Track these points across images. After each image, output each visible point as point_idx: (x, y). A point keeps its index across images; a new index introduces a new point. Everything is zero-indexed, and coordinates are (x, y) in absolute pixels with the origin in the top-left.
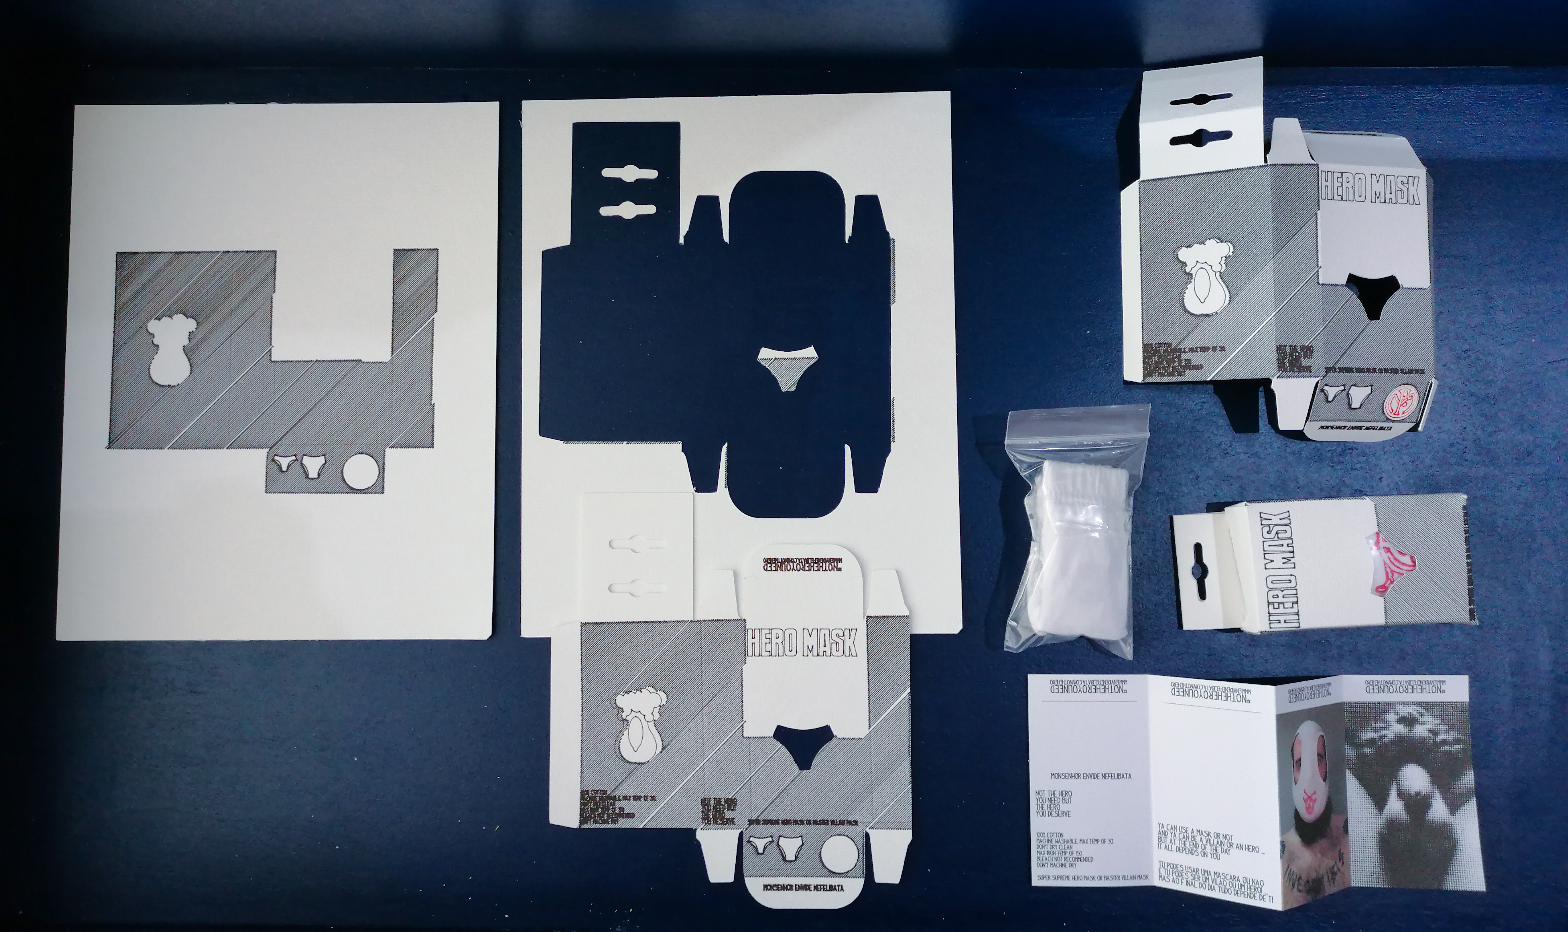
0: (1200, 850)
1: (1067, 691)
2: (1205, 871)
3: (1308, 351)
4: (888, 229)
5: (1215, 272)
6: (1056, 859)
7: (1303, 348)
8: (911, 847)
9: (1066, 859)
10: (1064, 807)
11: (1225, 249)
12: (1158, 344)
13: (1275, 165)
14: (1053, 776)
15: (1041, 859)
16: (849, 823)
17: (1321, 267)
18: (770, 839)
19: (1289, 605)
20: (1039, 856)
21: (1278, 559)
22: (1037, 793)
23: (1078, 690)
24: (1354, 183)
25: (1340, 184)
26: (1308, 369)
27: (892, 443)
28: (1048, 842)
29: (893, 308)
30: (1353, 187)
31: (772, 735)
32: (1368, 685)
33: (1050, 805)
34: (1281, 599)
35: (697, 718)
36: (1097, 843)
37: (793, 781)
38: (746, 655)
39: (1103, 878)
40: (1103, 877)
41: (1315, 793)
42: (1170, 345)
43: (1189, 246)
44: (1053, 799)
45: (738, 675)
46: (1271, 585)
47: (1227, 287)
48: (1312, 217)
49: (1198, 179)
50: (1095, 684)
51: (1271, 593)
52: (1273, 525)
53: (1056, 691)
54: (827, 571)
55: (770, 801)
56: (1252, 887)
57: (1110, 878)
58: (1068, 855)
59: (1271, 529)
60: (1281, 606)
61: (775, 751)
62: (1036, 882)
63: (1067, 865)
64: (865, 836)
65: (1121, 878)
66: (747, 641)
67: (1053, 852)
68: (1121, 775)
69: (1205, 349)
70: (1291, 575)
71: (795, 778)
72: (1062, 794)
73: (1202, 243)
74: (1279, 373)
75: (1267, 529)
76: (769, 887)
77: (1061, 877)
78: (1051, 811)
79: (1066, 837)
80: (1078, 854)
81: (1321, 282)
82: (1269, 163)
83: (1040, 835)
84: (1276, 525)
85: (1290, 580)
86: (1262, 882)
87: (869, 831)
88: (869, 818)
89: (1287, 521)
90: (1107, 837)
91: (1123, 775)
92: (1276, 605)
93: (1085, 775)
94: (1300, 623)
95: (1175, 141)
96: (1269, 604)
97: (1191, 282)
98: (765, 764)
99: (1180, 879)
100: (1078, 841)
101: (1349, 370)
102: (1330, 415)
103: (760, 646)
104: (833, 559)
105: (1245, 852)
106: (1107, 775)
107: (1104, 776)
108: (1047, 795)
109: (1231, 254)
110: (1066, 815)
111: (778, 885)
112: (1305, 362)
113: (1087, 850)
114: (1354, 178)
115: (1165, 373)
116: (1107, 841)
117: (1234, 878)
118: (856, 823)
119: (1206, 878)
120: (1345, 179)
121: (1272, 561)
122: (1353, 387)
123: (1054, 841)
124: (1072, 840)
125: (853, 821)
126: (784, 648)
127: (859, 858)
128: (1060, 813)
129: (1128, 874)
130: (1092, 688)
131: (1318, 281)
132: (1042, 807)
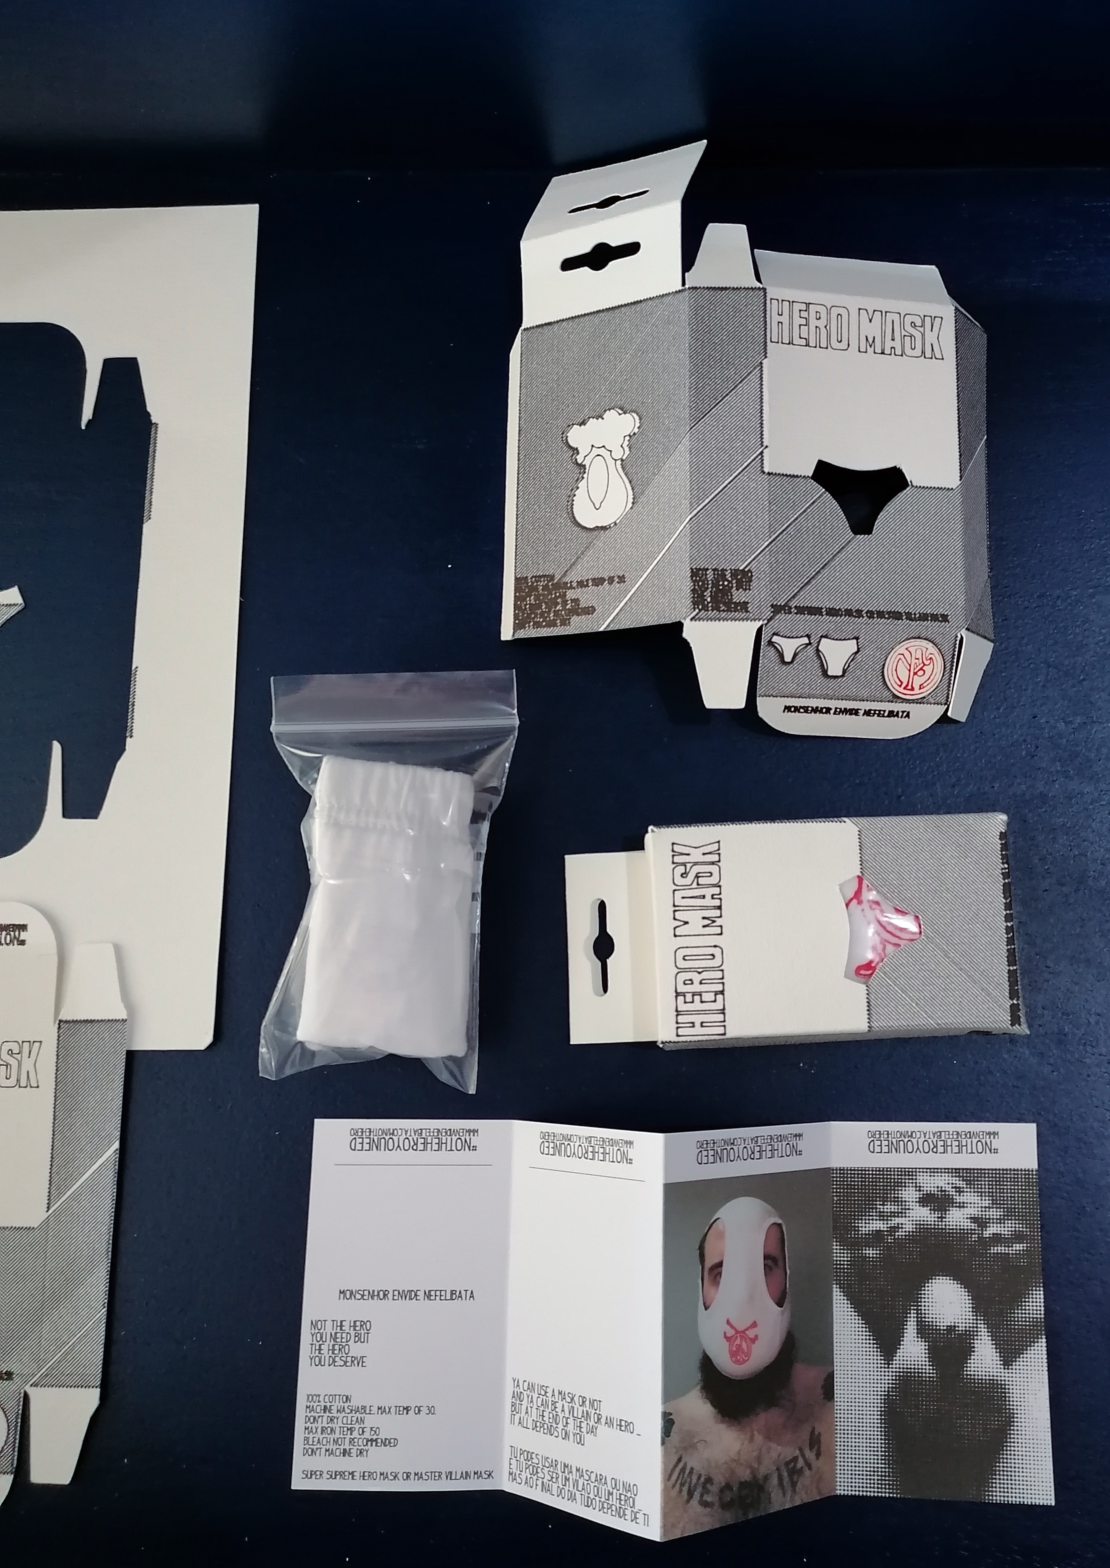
0: (560, 1426)
1: (377, 1148)
2: (566, 1466)
3: (744, 578)
4: (149, 409)
5: (616, 460)
6: (336, 1442)
7: (735, 573)
8: (95, 1420)
9: (352, 1441)
10: (356, 1350)
11: (628, 423)
12: (536, 577)
13: (695, 288)
14: (342, 1296)
15: (311, 1443)
17: (767, 447)
19: (710, 997)
20: (307, 1435)
21: (695, 919)
22: (314, 1324)
23: (396, 1145)
24: (829, 320)
25: (804, 322)
26: (744, 607)
27: (128, 739)
28: (325, 1412)
29: (146, 527)
30: (828, 327)
32: (872, 1139)
33: (333, 1345)
34: (696, 988)
36: (407, 1413)
39: (412, 1476)
40: (413, 1474)
41: (754, 1325)
42: (552, 577)
43: (583, 423)
44: (339, 1335)
46: (682, 964)
47: (630, 482)
48: (755, 368)
49: (596, 319)
50: (424, 1136)
51: (683, 976)
52: (691, 864)
53: (359, 1147)
56: (623, 1497)
57: (425, 1477)
58: (355, 1434)
59: (688, 871)
60: (697, 998)
62: (298, 1483)
63: (354, 1451)
64: (21, 1399)
65: (444, 1476)
67: (332, 1430)
68: (458, 1293)
69: (598, 582)
70: (715, 946)
72: (355, 1326)
73: (600, 417)
74: (695, 613)
75: (681, 869)
77: (342, 1474)
78: (333, 1356)
79: (355, 1402)
80: (373, 1433)
81: (766, 470)
82: (687, 286)
83: (312, 1399)
84: (696, 864)
85: (713, 955)
86: (635, 1487)
87: (30, 1391)
88: (33, 1368)
89: (715, 858)
90: (424, 1403)
91: (460, 1292)
92: (689, 998)
93: (396, 1293)
94: (727, 1028)
95: (569, 264)
96: (678, 994)
97: (583, 478)
99: (535, 1477)
100: (375, 1410)
101: (815, 611)
102: (792, 688)
104: (14, 925)
105: (615, 1431)
106: (433, 1293)
107: (428, 1295)
108: (329, 1329)
109: (636, 430)
110: (358, 1364)
112: (738, 596)
113: (387, 1426)
114: (829, 312)
115: (543, 621)
116: (424, 1410)
117: (600, 1479)
118: (10, 1376)
119: (566, 1477)
120: (813, 315)
121: (686, 923)
122: (823, 640)
123: (334, 1409)
124: (364, 1408)
125: (6, 1373)
127: (8, 1437)
128: (349, 1359)
129: (459, 1468)
130: (419, 1143)
131: (763, 467)
132: (320, 1349)
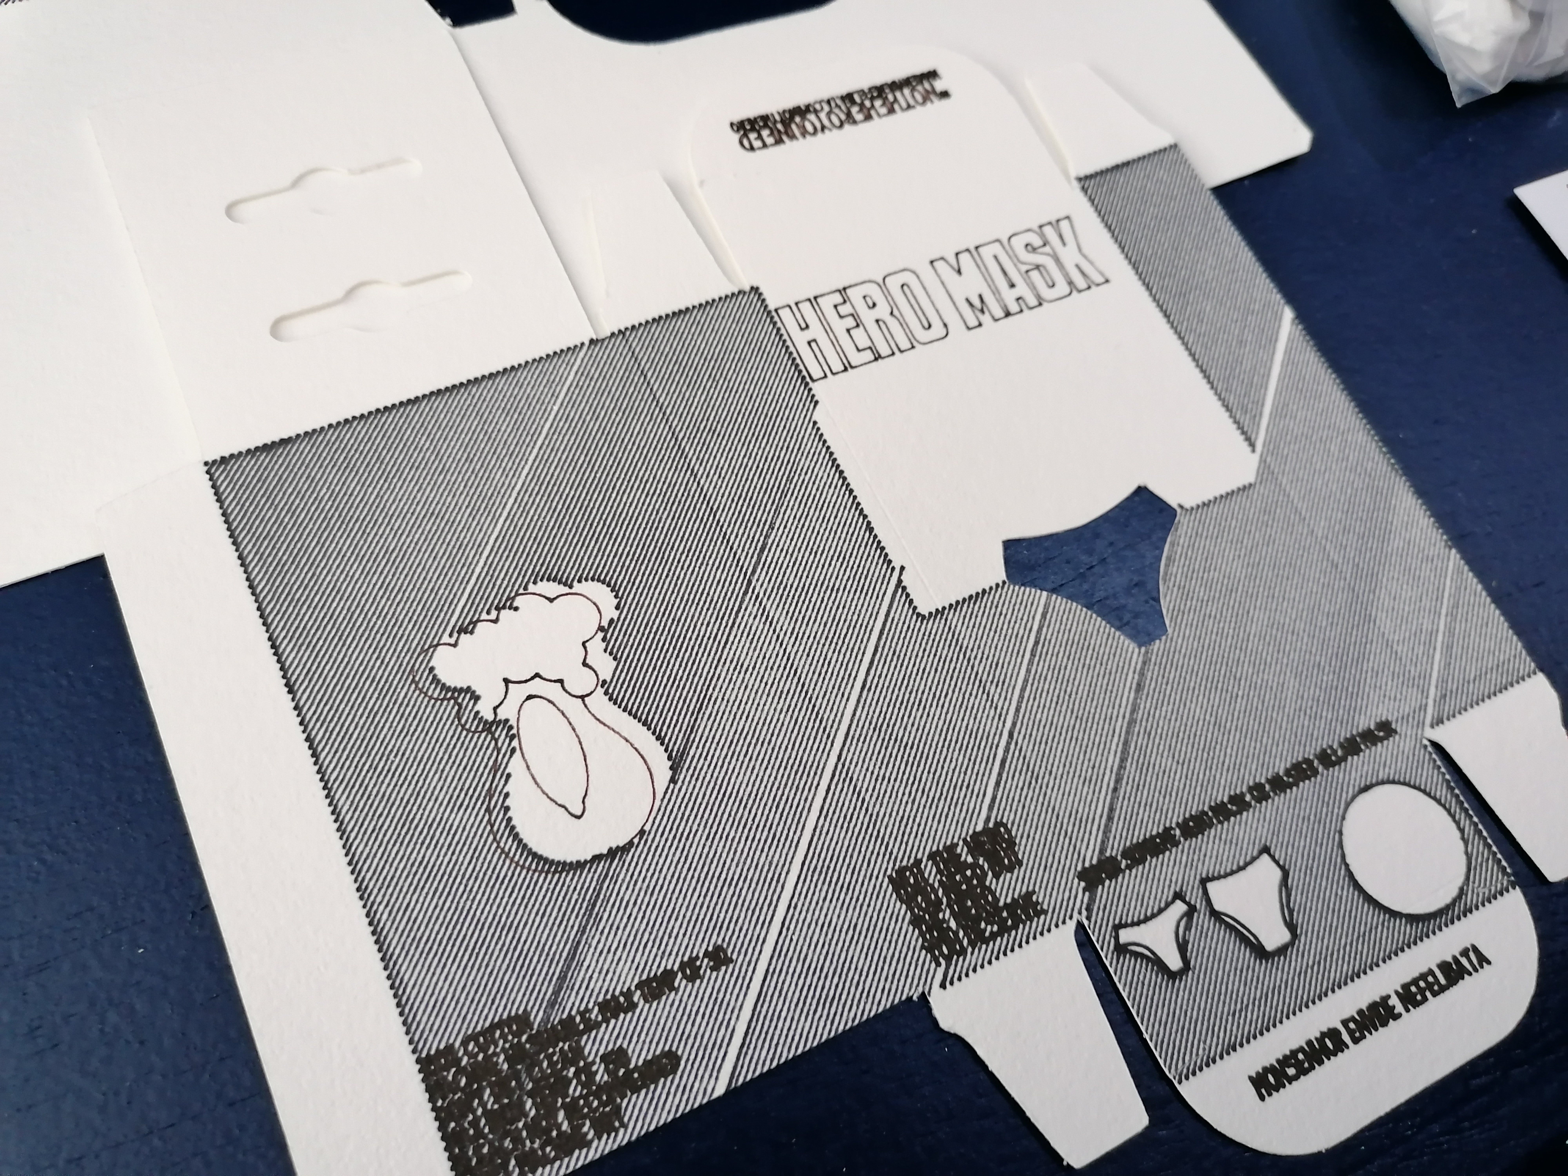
16: (1370, 737)
18: (1179, 908)
31: (1003, 576)
35: (745, 618)
37: (1139, 685)
38: (805, 380)
45: (810, 444)
54: (914, 107)
55: (1109, 779)
61: (1038, 617)
64: (1434, 756)
66: (789, 343)
71: (1142, 674)
76: (1271, 1079)
87: (1439, 735)
88: (1413, 698)
98: (1028, 671)
103: (835, 342)
104: (914, 76)
111: (1294, 1053)
118: (1386, 729)
125: (1377, 726)
126: (904, 325)
127: (1462, 831)
